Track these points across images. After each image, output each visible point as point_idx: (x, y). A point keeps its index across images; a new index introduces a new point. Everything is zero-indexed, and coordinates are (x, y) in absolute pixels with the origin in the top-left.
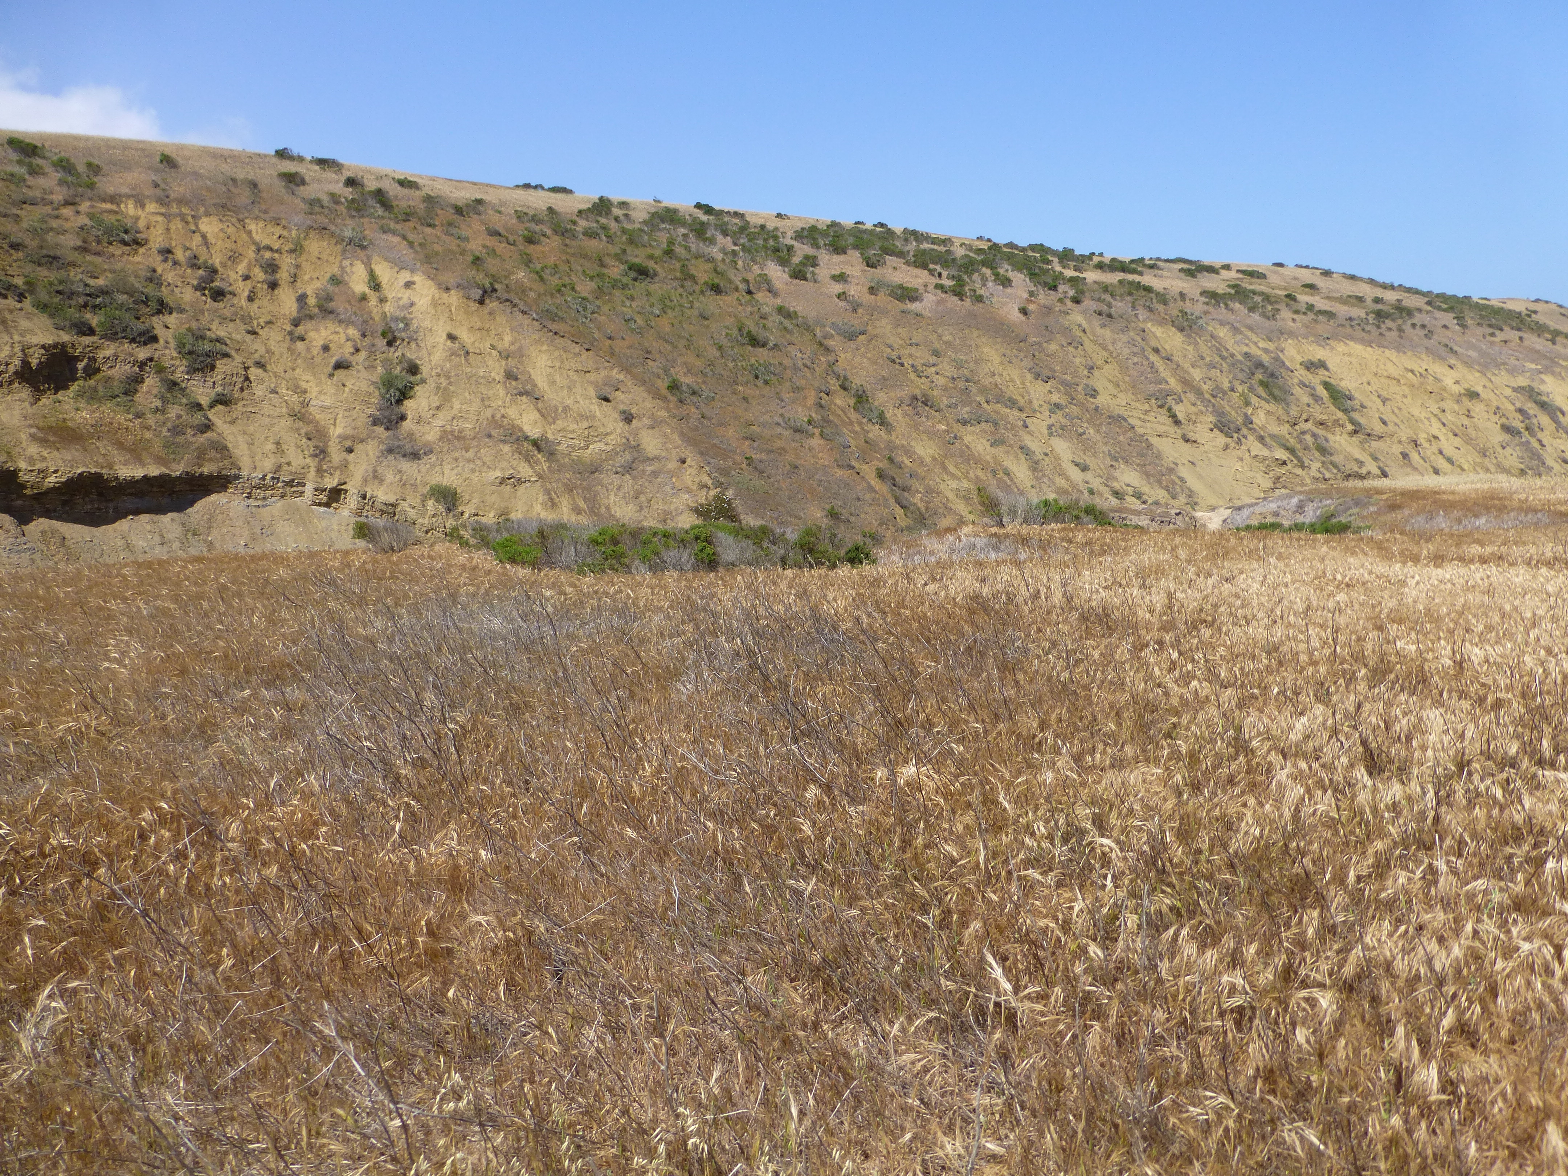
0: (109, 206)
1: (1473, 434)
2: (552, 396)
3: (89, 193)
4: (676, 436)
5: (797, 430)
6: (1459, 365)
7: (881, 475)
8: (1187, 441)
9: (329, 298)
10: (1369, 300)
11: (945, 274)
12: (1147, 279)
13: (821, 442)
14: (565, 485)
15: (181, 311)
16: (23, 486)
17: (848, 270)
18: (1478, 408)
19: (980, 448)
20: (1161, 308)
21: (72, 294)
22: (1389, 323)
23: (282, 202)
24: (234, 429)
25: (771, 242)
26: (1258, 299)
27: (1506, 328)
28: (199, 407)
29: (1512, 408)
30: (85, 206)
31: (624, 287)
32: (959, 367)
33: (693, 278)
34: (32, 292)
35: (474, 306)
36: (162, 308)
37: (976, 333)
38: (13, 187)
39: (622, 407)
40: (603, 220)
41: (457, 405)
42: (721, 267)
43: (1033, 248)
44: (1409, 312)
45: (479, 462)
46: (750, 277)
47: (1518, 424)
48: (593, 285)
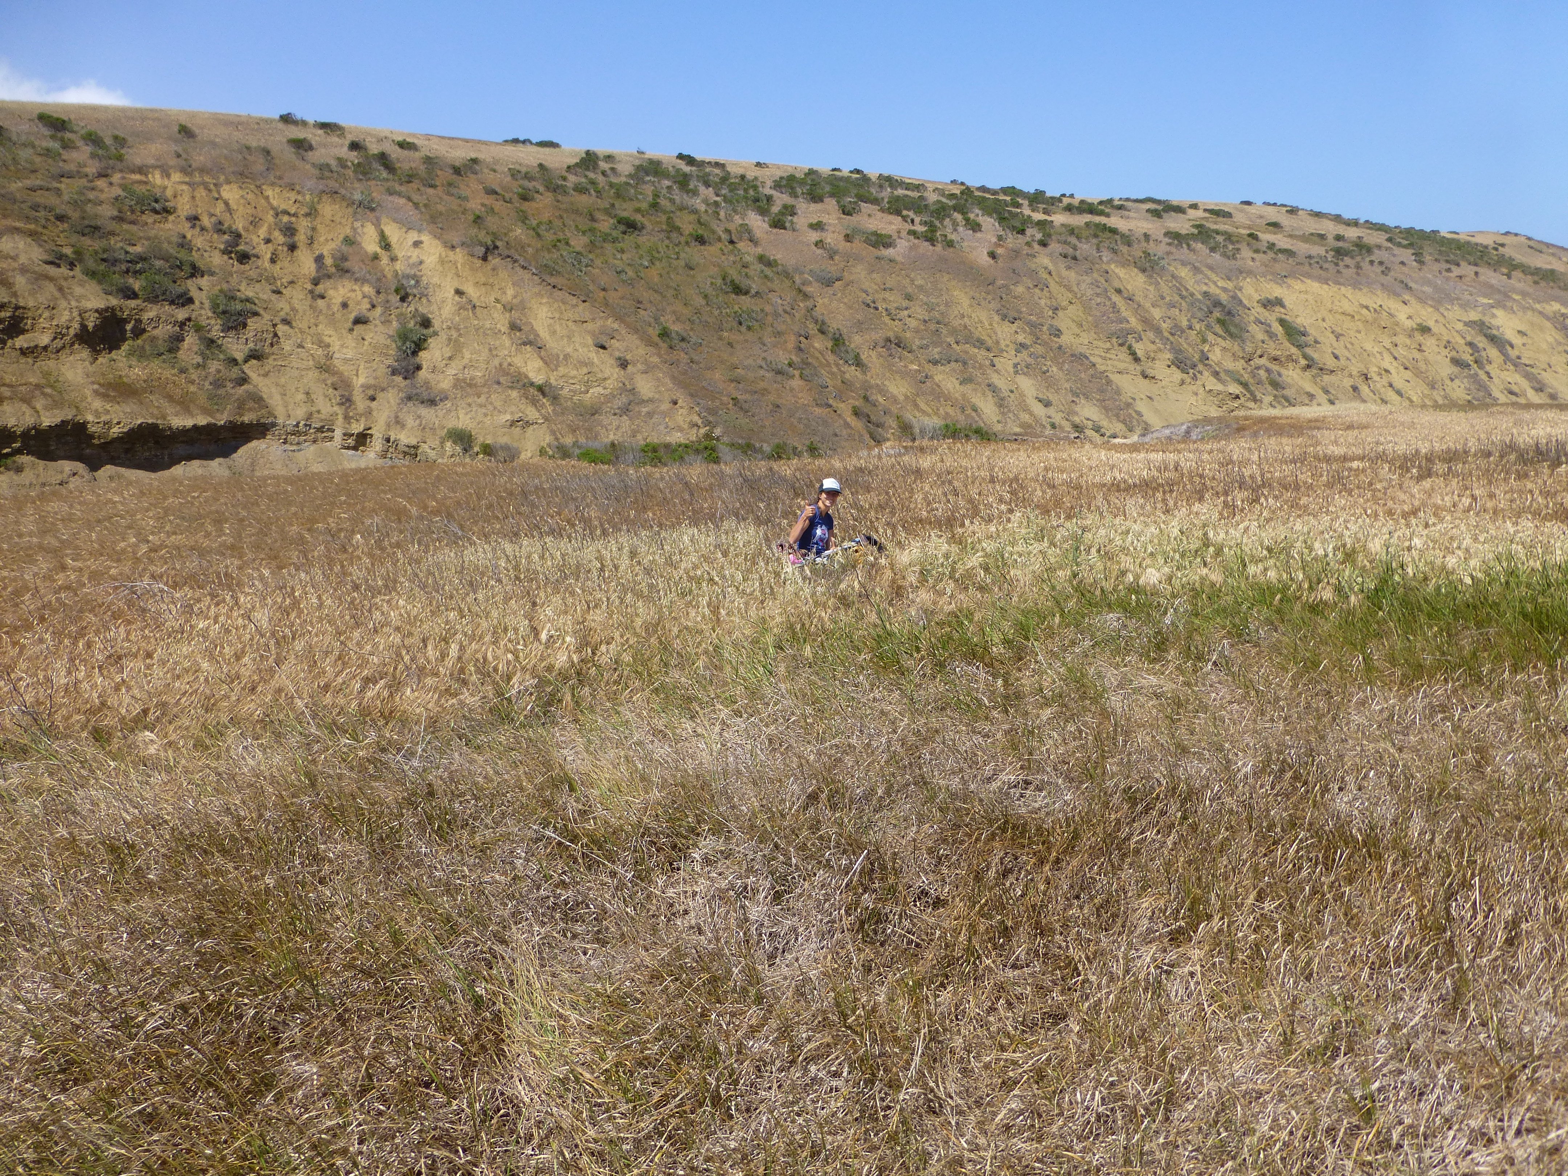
0: (137, 177)
1: (1422, 366)
2: (553, 345)
3: (119, 165)
4: (667, 380)
5: (779, 372)
6: (1413, 301)
7: (856, 413)
8: (1146, 377)
9: (344, 258)
10: (1330, 237)
11: (917, 220)
12: (1114, 221)
13: (801, 382)
14: (569, 426)
15: (212, 274)
16: (91, 436)
17: (825, 219)
18: (1429, 343)
19: (950, 386)
20: (1124, 249)
21: (116, 261)
22: (1347, 260)
23: (294, 168)
24: (267, 381)
25: (751, 192)
26: (1220, 239)
27: (1463, 264)
28: (234, 361)
29: (1462, 342)
30: (116, 178)
31: (615, 240)
32: (931, 309)
33: (678, 229)
34: (81, 261)
35: (479, 263)
36: (195, 271)
37: (946, 277)
38: (50, 161)
39: (617, 354)
40: (591, 175)
41: (467, 355)
42: (704, 218)
43: (1005, 191)
44: (1369, 250)
45: (490, 407)
46: (732, 227)
47: (1468, 358)
48: (585, 240)
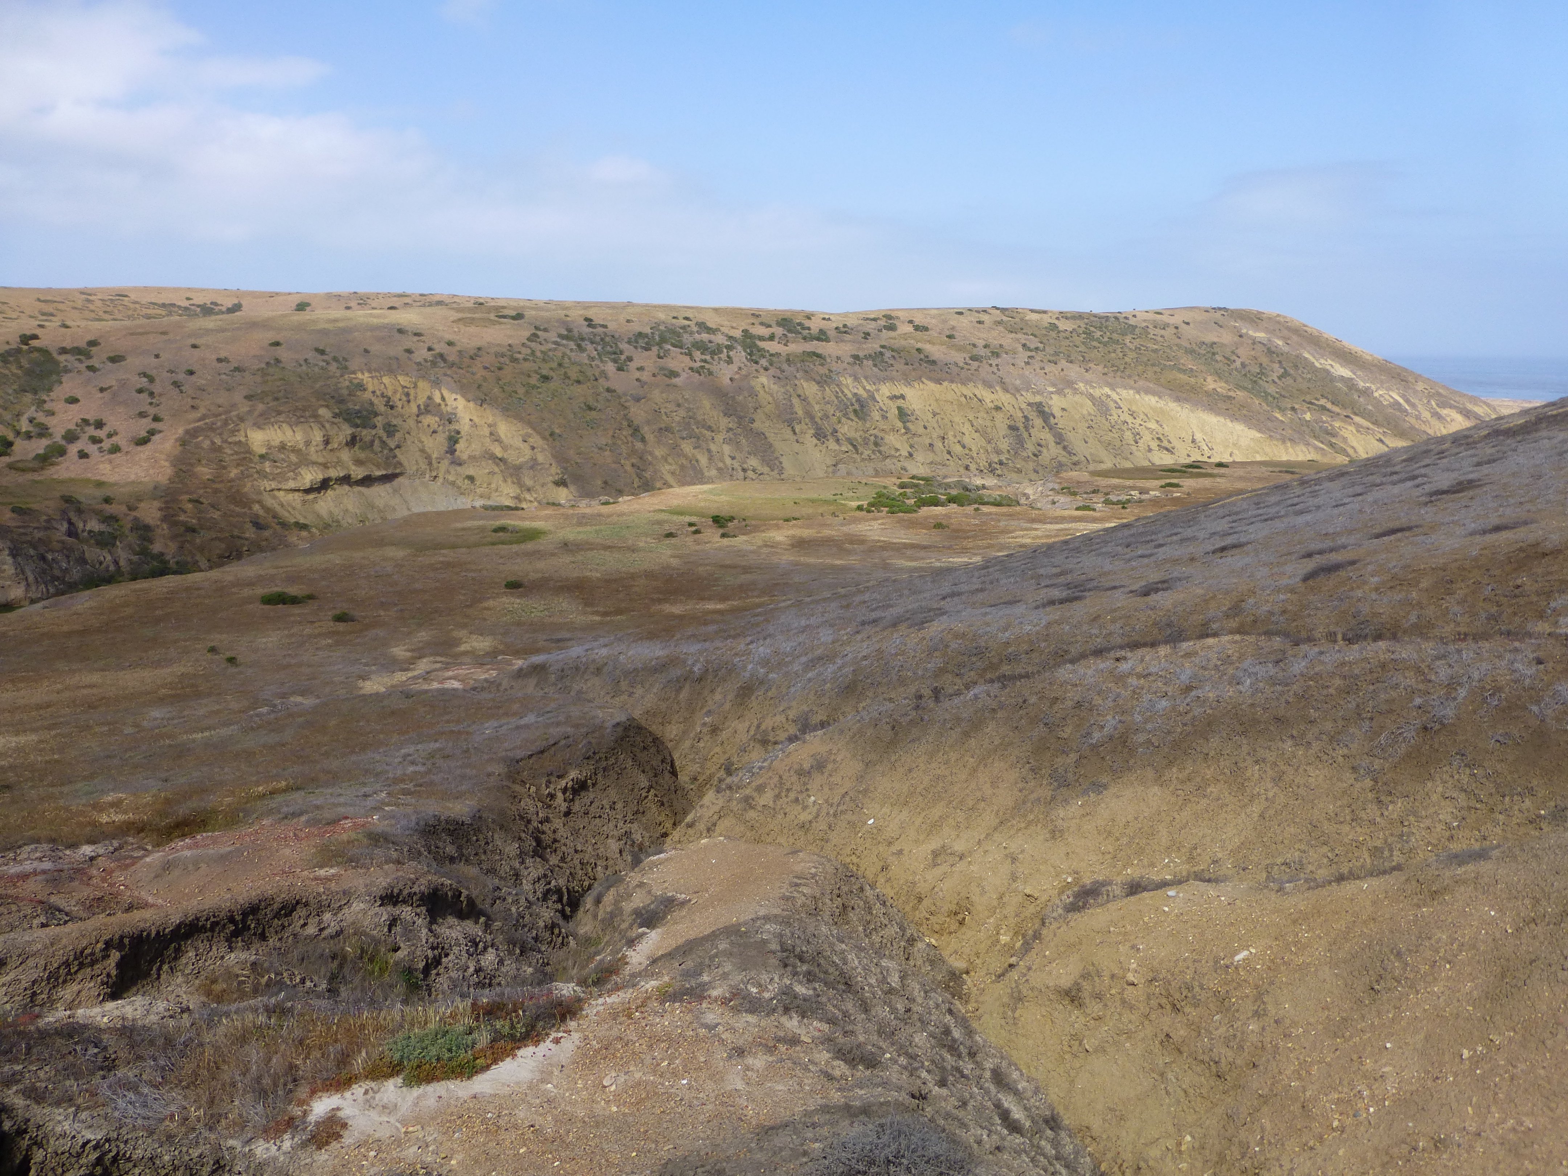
0: (353, 376)
2: (505, 440)
3: (346, 371)
4: (550, 455)
5: (600, 449)
7: (634, 464)
8: (796, 442)
9: (428, 406)
13: (609, 453)
15: (382, 415)
16: (353, 478)
17: (647, 362)
18: (999, 416)
21: (351, 413)
24: (403, 456)
28: (392, 449)
29: (1021, 415)
30: (346, 376)
31: (538, 387)
32: (689, 411)
33: (569, 378)
34: (342, 414)
35: (479, 407)
36: (376, 414)
39: (531, 444)
41: (473, 446)
42: (584, 367)
45: (481, 466)
46: (597, 371)
47: (1020, 425)
48: (524, 389)
